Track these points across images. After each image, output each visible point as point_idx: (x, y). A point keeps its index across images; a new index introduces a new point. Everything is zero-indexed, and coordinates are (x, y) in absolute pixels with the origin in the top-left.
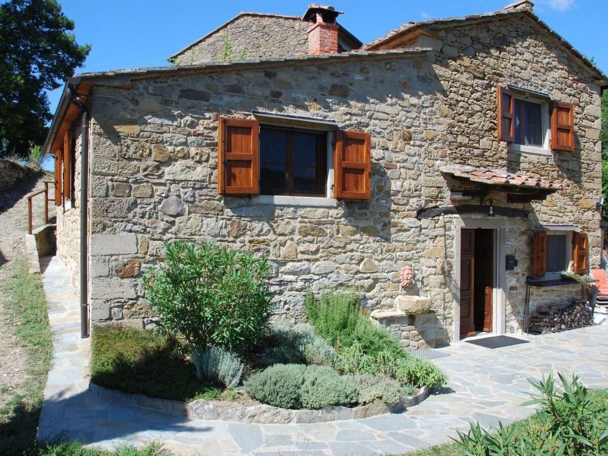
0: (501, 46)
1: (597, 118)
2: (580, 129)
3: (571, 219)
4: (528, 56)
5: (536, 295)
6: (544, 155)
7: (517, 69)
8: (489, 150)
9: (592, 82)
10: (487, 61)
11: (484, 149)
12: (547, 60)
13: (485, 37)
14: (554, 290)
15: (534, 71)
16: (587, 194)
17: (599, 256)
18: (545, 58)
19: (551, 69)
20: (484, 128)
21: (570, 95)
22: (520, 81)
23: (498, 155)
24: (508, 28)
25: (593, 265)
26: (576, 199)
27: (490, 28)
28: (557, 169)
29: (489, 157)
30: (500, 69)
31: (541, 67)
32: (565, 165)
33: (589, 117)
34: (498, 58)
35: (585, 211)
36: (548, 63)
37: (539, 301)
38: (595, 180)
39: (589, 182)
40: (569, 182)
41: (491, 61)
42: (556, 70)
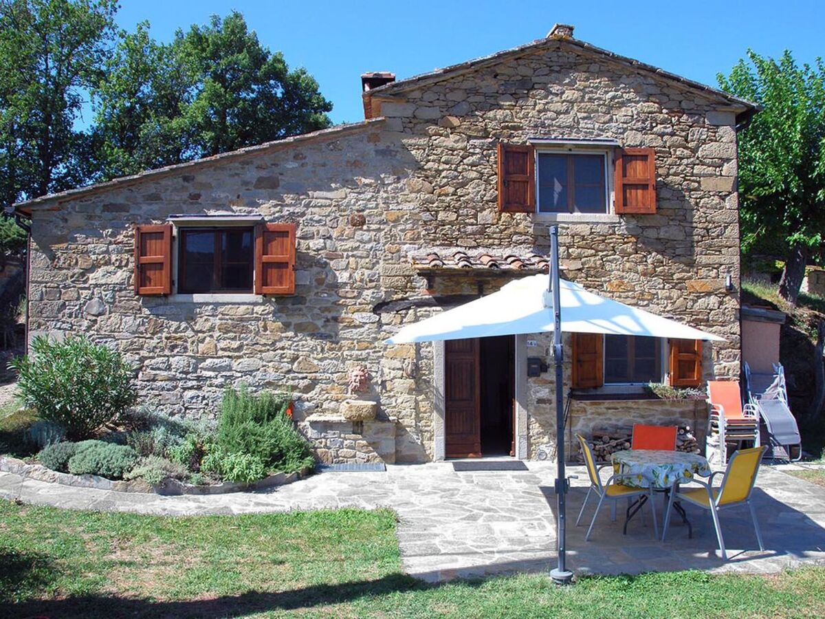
0: (517, 92)
1: (728, 160)
2: (685, 180)
3: (668, 309)
4: (569, 94)
5: (593, 413)
6: (604, 223)
7: (549, 114)
8: (493, 225)
9: (715, 109)
10: (491, 114)
11: (484, 225)
12: (610, 94)
13: (489, 85)
14: (631, 408)
15: (585, 112)
16: (703, 272)
17: (737, 362)
18: (607, 92)
19: (623, 104)
20: (485, 199)
21: (662, 135)
22: (554, 130)
23: (512, 230)
24: (533, 65)
25: (720, 375)
26: (678, 279)
27: (498, 72)
28: (633, 240)
29: (494, 233)
30: (516, 120)
31: (599, 105)
32: (652, 234)
33: (707, 161)
34: (511, 108)
35: (699, 297)
36: (613, 98)
37: (597, 421)
38: (724, 250)
39: (709, 254)
40: (659, 256)
41: (500, 114)
42: (633, 104)
